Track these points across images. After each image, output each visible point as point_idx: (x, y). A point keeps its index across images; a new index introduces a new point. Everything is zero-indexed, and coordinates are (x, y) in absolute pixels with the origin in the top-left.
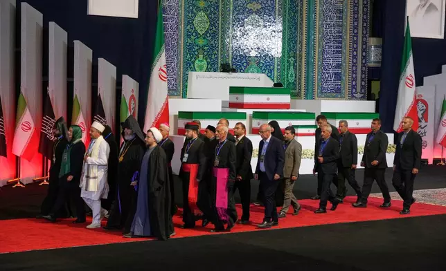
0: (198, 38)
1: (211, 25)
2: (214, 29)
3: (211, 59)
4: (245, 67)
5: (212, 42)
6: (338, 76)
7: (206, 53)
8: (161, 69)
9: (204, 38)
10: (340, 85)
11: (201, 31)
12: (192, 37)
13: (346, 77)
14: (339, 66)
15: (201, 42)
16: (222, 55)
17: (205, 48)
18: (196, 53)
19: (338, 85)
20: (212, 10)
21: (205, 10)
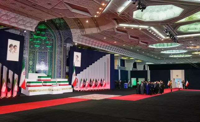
1: (33, 63)
4: (40, 72)
7: (32, 69)
8: (24, 72)
9: (31, 66)
10: (61, 76)
14: (60, 72)
16: (35, 70)
20: (33, 60)
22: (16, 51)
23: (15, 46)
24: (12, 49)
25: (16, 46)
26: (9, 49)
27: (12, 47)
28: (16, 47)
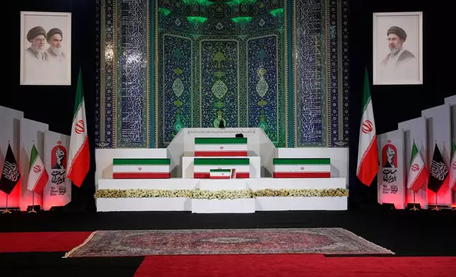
0: (216, 101)
1: (229, 90)
2: (233, 94)
3: (229, 118)
4: (257, 123)
5: (231, 104)
6: (318, 126)
7: (224, 114)
8: (77, 125)
9: (223, 101)
10: (321, 135)
11: (220, 96)
12: (211, 101)
13: (327, 128)
14: (320, 117)
15: (219, 105)
16: (240, 115)
17: (224, 110)
18: (215, 114)
19: (318, 135)
20: (230, 78)
21: (222, 79)
22: (59, 51)
23: (54, 32)
24: (41, 45)
25: (60, 33)
26: (25, 44)
27: (42, 37)
28: (58, 36)
